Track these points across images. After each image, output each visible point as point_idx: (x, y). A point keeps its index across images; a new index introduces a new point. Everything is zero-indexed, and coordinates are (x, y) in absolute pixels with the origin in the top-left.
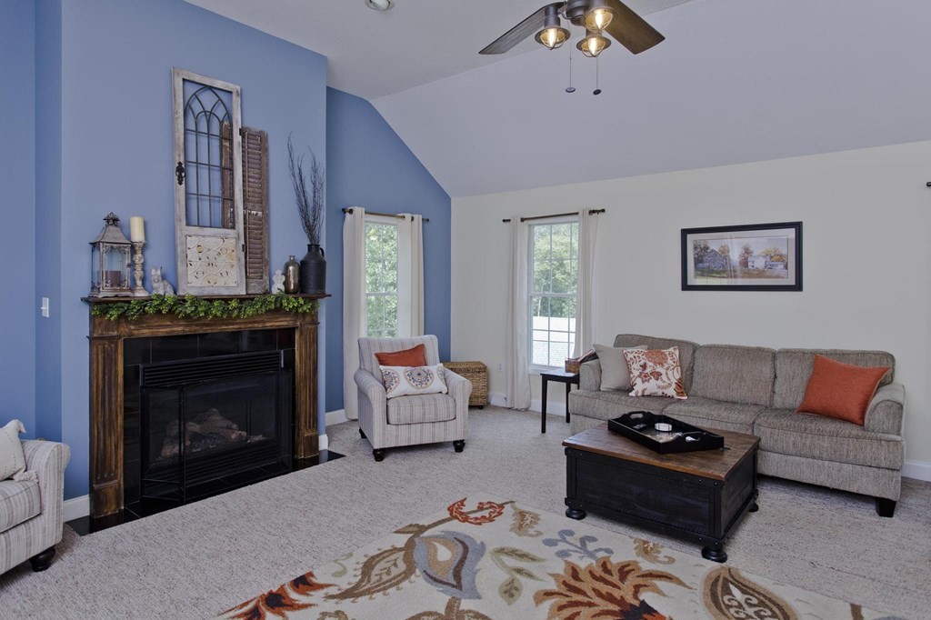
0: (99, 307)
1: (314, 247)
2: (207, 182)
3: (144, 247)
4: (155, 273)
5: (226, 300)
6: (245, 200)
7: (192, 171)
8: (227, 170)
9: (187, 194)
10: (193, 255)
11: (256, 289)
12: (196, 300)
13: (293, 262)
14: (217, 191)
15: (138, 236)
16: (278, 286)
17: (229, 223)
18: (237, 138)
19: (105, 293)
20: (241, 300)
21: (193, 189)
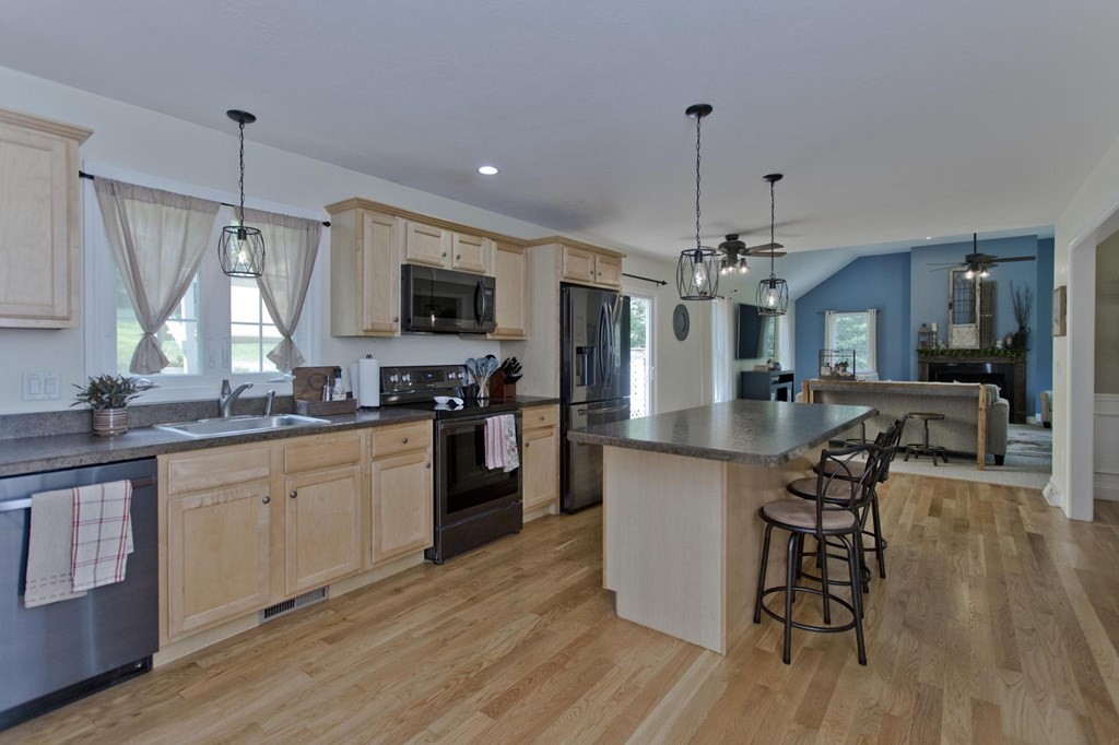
0: (920, 352)
1: (1022, 328)
2: (963, 307)
3: (936, 333)
4: (940, 342)
5: (967, 350)
6: (981, 311)
7: (956, 303)
8: (974, 301)
9: (953, 313)
10: (955, 335)
11: (985, 346)
12: (952, 351)
13: (1009, 335)
14: (968, 308)
15: (934, 329)
16: (999, 345)
17: (973, 321)
18: (978, 287)
19: (920, 348)
20: (973, 351)
21: (956, 310)
